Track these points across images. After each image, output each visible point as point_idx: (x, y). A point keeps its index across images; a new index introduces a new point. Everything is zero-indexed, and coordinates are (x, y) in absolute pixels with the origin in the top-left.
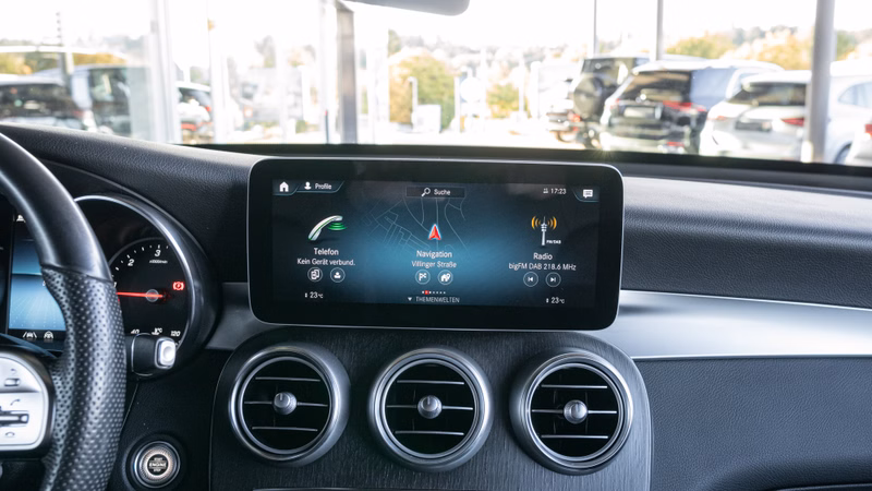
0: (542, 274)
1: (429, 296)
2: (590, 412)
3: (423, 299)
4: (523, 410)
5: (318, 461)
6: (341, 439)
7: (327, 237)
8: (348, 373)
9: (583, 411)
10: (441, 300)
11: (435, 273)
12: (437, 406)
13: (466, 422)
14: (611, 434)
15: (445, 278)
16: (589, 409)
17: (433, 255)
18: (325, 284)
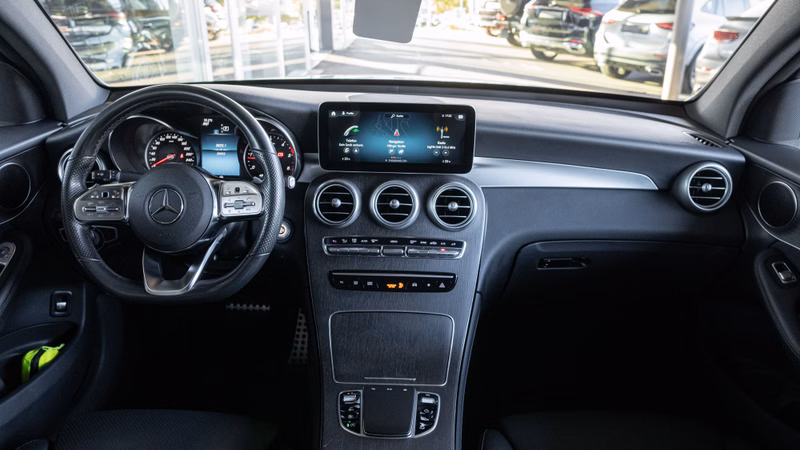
0: (441, 150)
1: (394, 159)
2: (459, 207)
3: (391, 161)
4: (433, 206)
5: (350, 226)
6: (358, 218)
7: (351, 135)
8: (361, 190)
9: (456, 206)
10: (399, 161)
11: (397, 149)
12: (398, 204)
13: (409, 210)
14: (467, 215)
15: (401, 152)
16: (458, 205)
17: (396, 142)
18: (350, 154)
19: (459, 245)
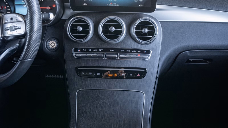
1: (112, 4)
2: (148, 31)
3: (110, 5)
4: (133, 31)
5: (87, 42)
6: (92, 37)
8: (94, 23)
9: (147, 30)
10: (114, 5)
12: (114, 29)
13: (120, 33)
14: (153, 36)
16: (148, 30)
18: (88, 2)
19: (148, 52)
